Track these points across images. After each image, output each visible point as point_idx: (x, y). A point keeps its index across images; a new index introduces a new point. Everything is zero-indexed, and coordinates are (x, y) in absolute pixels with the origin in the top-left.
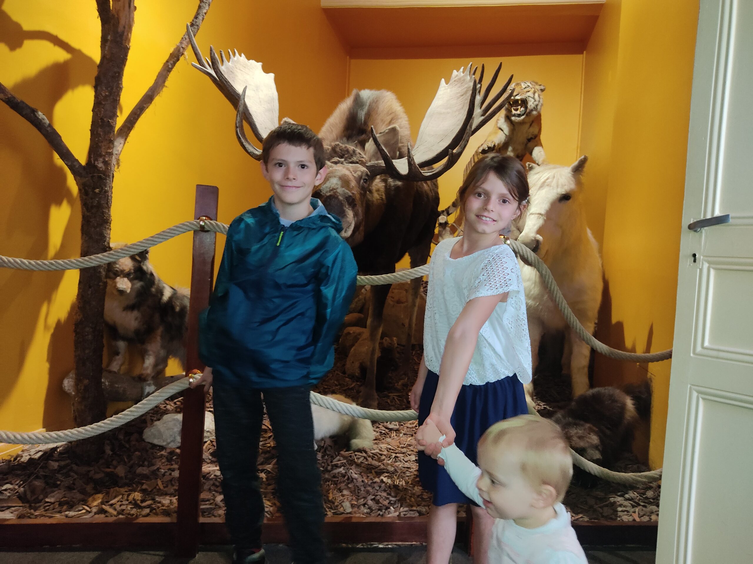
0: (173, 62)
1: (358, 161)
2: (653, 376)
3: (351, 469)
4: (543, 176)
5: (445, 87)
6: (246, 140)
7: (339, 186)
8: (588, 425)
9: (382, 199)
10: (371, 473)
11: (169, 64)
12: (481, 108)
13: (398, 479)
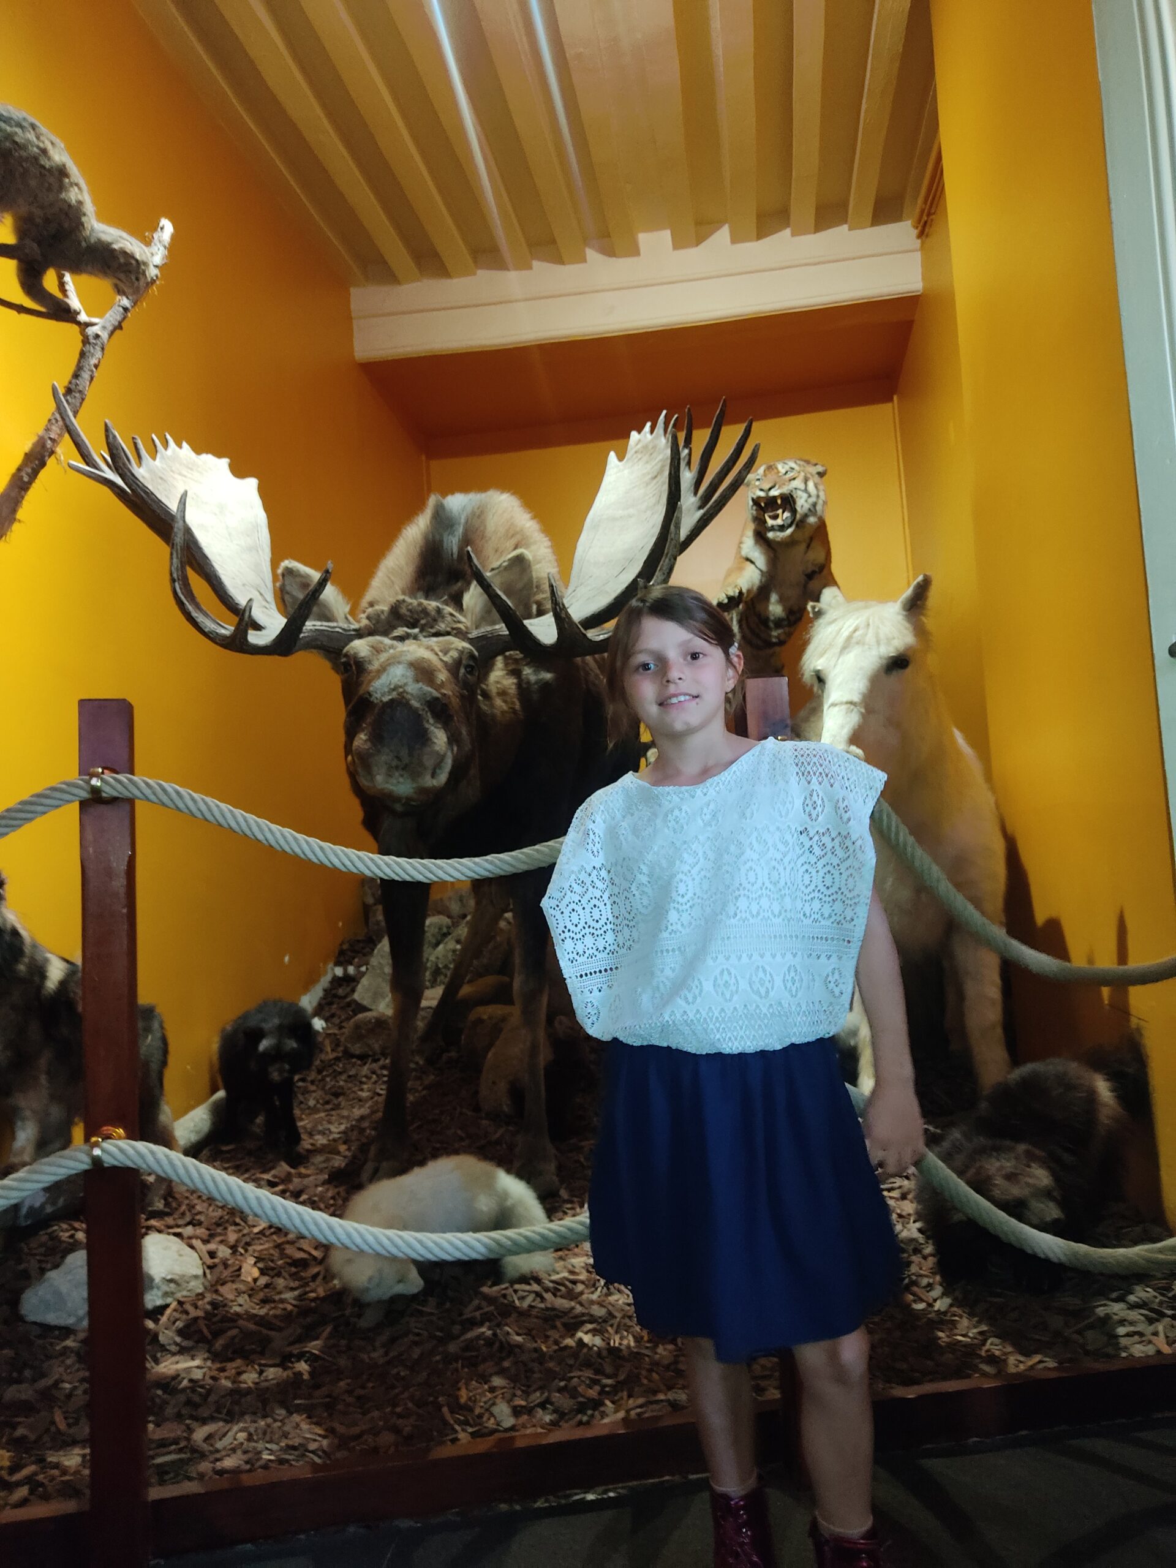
0: (33, 469)
1: (449, 629)
2: (1142, 1023)
3: (507, 1325)
4: (845, 626)
5: (618, 466)
6: (198, 606)
7: (410, 680)
8: (1022, 1147)
9: (514, 711)
10: (554, 1327)
11: (23, 474)
12: (696, 493)
13: (617, 1332)
